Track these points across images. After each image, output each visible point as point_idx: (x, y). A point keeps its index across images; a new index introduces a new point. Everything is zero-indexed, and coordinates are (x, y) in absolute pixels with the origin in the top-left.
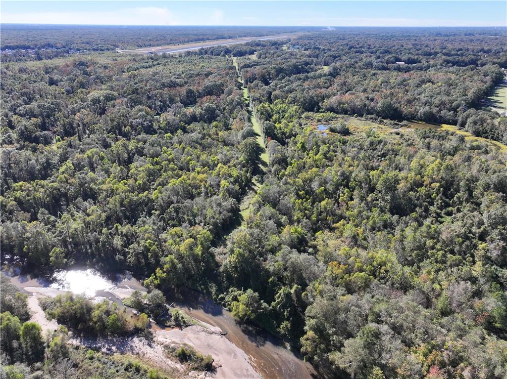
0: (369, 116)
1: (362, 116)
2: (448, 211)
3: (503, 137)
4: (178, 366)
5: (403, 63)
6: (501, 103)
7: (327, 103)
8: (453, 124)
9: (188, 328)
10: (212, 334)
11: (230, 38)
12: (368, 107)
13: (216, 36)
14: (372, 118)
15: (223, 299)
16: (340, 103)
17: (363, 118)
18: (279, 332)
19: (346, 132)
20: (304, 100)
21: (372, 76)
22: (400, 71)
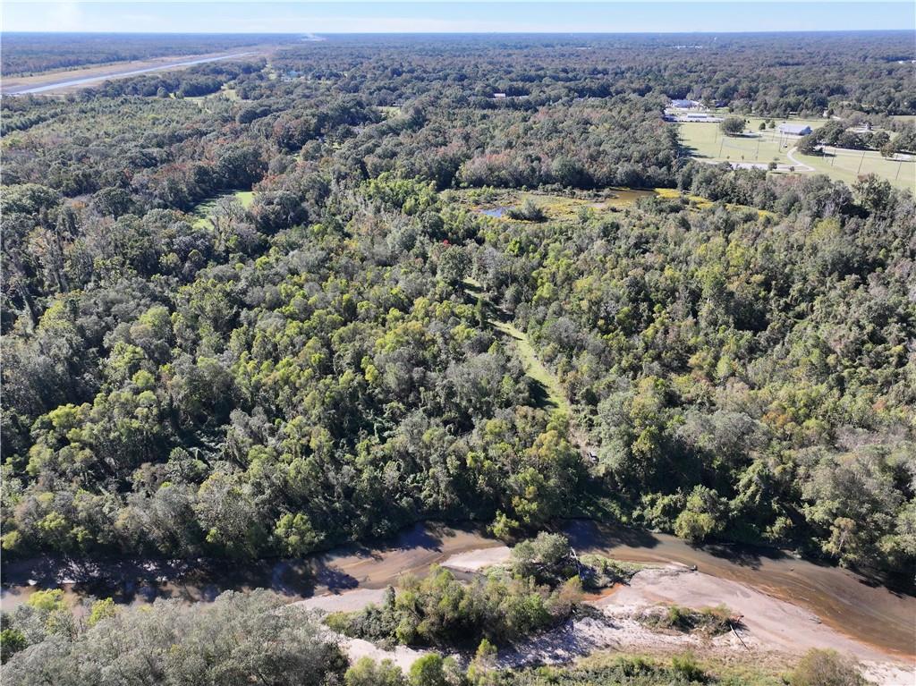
0: (549, 187)
1: (535, 187)
2: (799, 313)
3: (752, 198)
4: (686, 638)
5: (504, 95)
6: (695, 149)
7: (466, 170)
8: (671, 188)
9: (634, 578)
10: (678, 574)
11: (135, 58)
12: (540, 172)
13: (104, 56)
14: (554, 190)
15: (641, 518)
16: (491, 170)
17: (539, 192)
18: (768, 539)
19: (538, 217)
20: (430, 168)
21: (481, 119)
22: (517, 109)
